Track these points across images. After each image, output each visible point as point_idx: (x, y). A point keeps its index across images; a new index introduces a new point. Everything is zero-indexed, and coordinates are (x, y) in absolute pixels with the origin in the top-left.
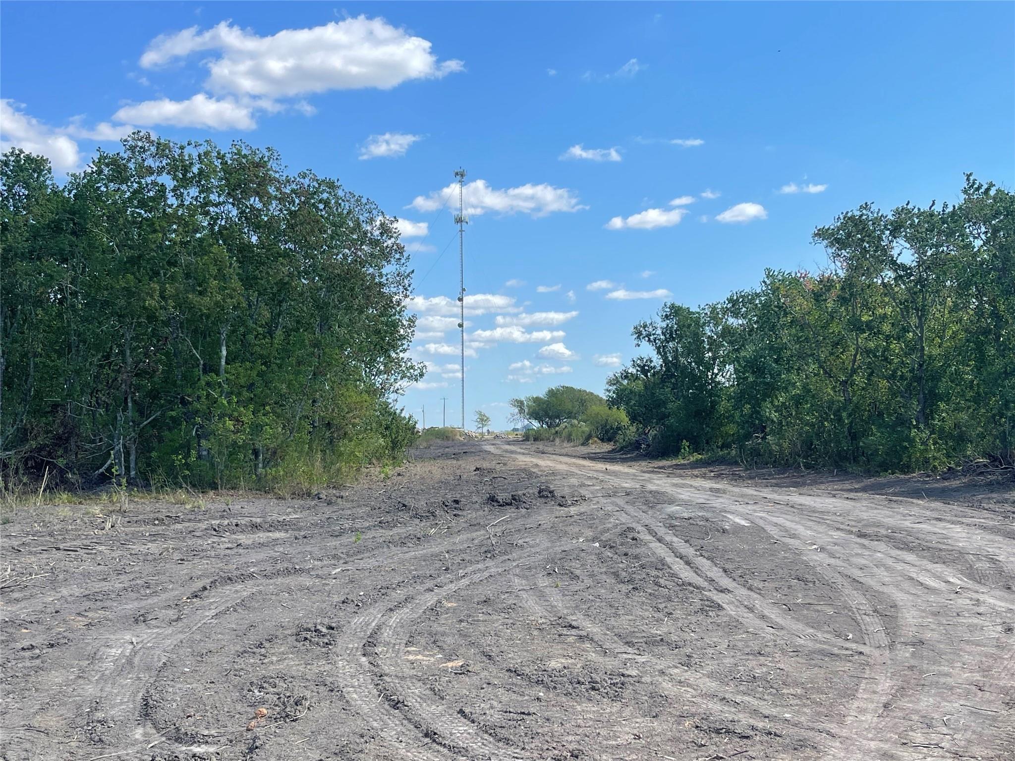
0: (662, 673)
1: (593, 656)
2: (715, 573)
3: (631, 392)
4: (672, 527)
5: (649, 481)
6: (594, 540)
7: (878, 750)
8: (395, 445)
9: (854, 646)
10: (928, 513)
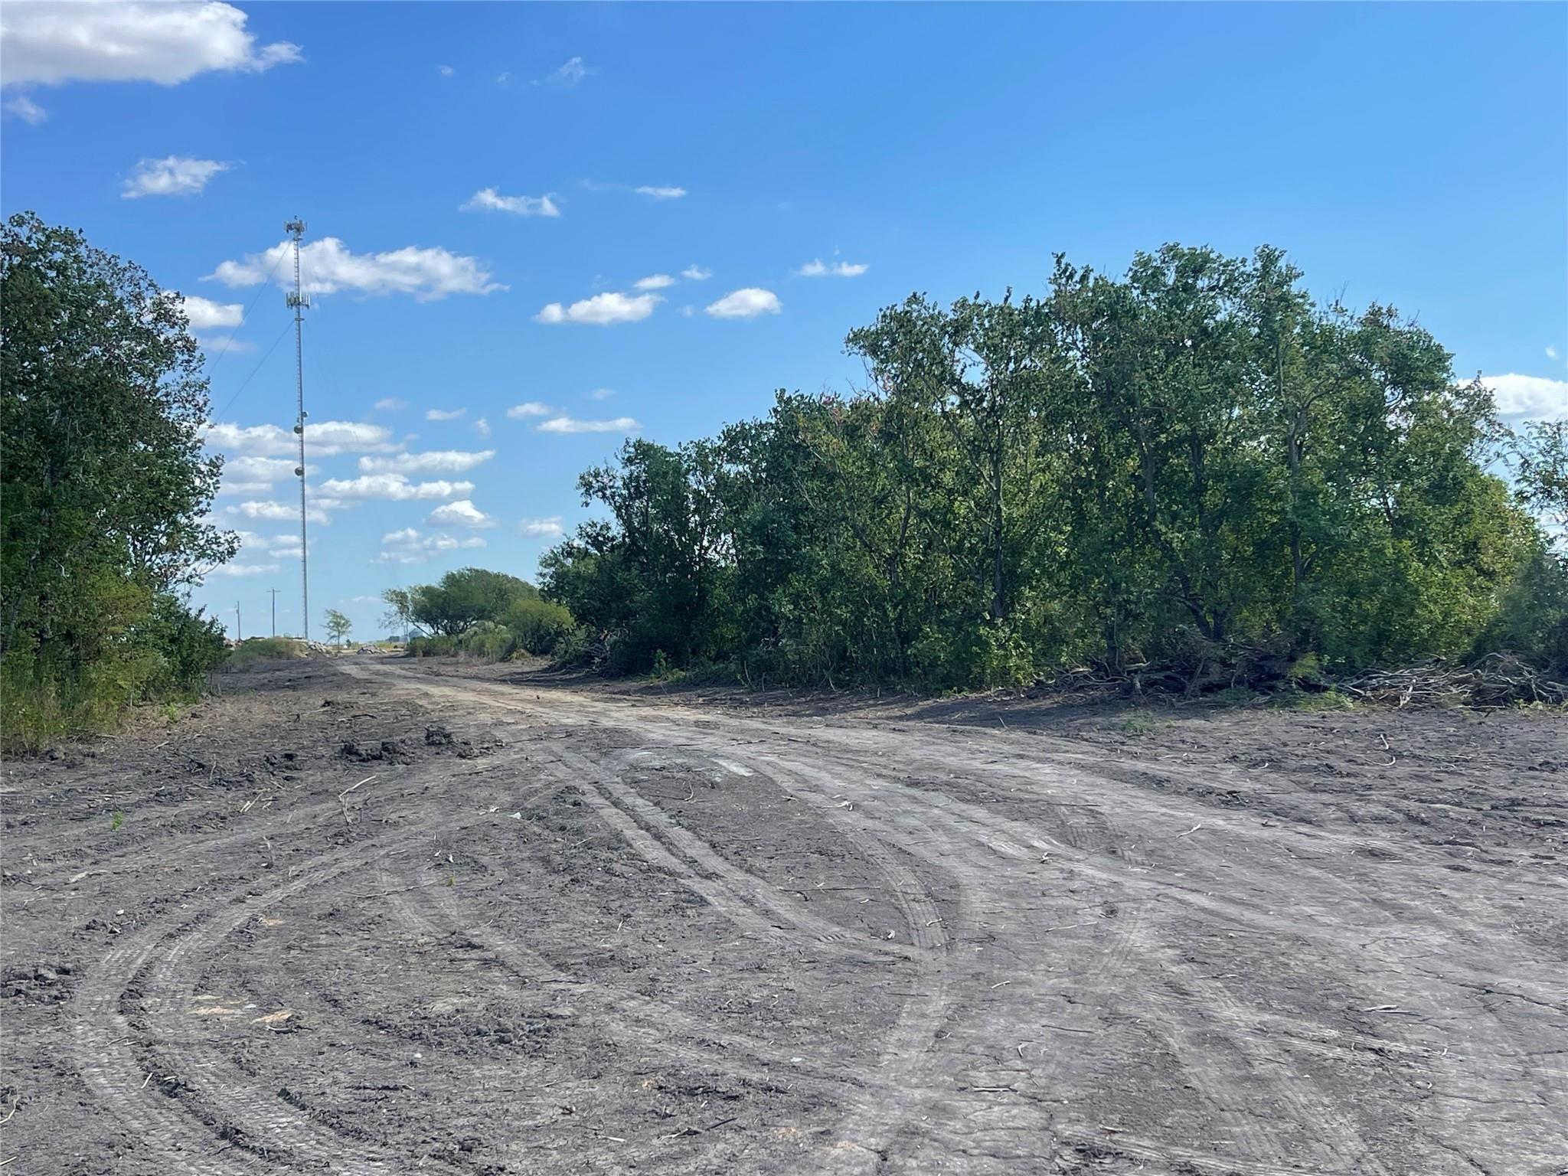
0: (611, 1008)
1: (503, 990)
2: (698, 849)
3: (578, 576)
4: (635, 783)
5: (604, 713)
6: (513, 808)
7: (924, 1102)
8: (187, 668)
9: (895, 948)
10: (1006, 748)
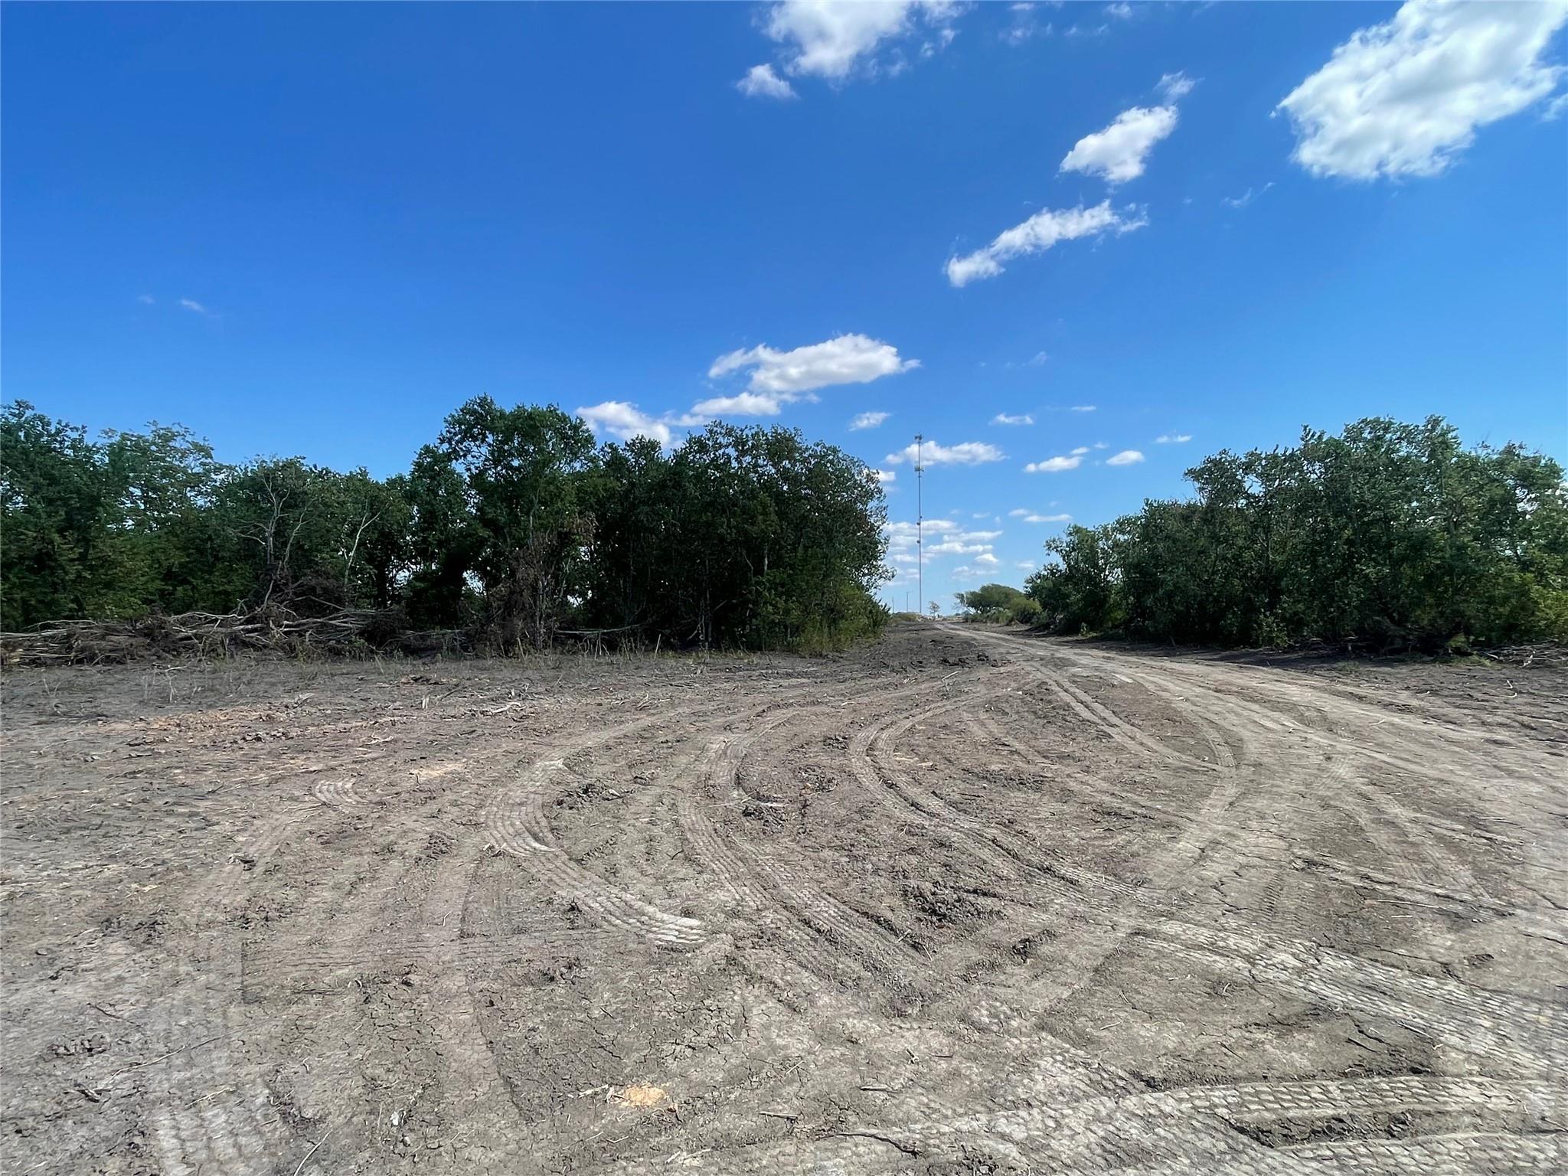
0: (1069, 776)
1: (1020, 764)
2: (1107, 714)
3: (1043, 588)
4: (1074, 682)
5: (1057, 651)
6: (1018, 690)
7: (1224, 831)
8: (876, 624)
9: (1209, 765)
10: (1270, 676)
